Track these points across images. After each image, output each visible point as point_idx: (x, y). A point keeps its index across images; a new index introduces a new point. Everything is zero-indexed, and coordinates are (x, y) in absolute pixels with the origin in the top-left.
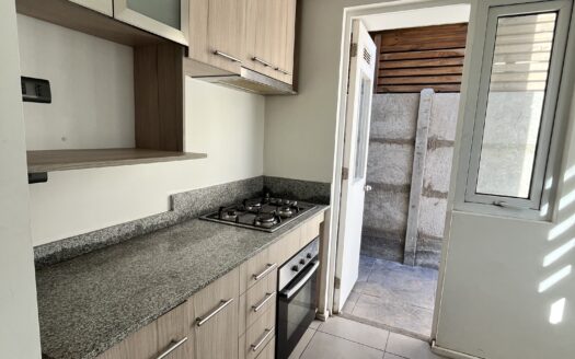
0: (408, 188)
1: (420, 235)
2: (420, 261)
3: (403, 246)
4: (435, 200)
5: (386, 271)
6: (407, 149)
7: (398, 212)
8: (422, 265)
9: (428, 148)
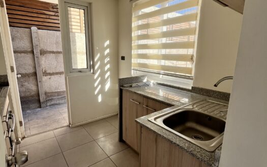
0: (35, 74)
1: (46, 93)
2: (48, 104)
3: (39, 100)
4: (49, 77)
5: (35, 114)
6: (30, 55)
7: (32, 85)
8: (50, 106)
9: (41, 54)
